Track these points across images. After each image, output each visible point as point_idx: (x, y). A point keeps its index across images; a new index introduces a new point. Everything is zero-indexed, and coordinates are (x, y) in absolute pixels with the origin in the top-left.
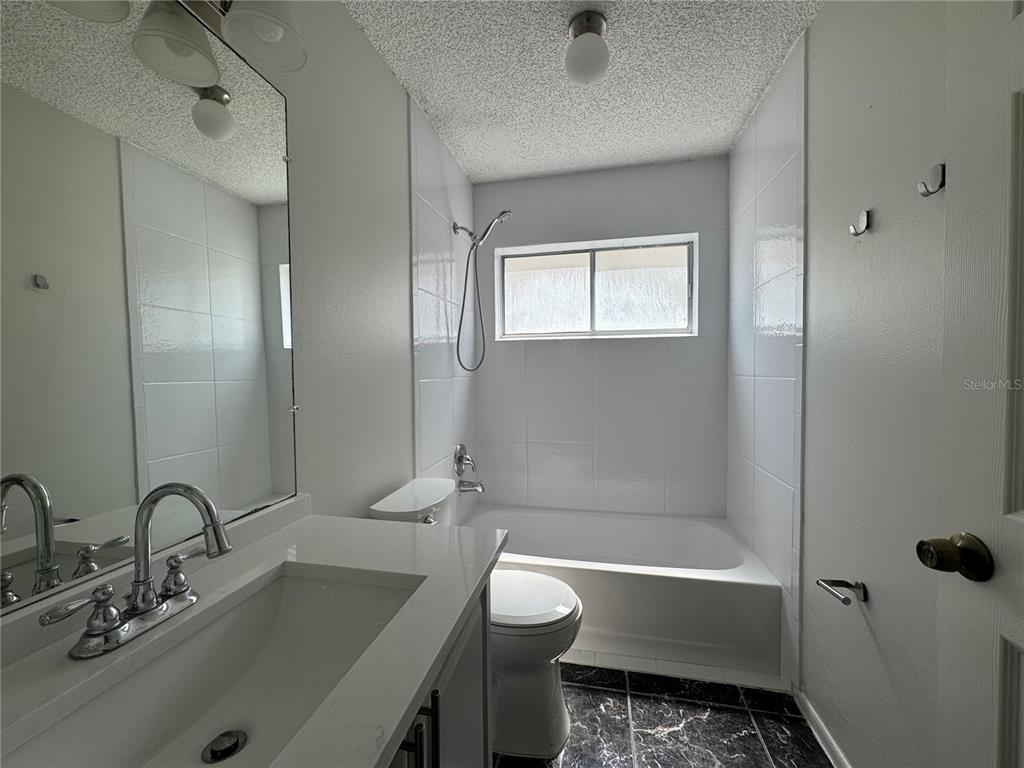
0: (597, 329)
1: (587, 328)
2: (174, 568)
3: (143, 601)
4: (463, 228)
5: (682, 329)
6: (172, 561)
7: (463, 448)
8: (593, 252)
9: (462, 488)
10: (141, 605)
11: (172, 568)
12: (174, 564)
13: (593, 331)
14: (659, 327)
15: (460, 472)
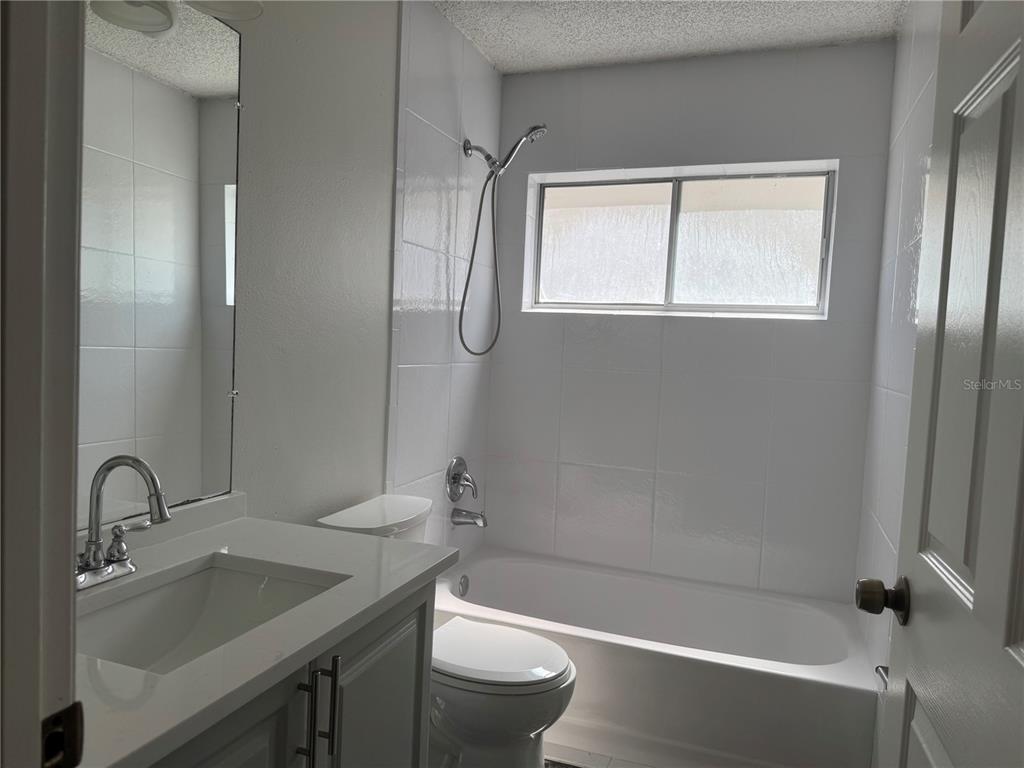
0: (675, 301)
1: (659, 298)
2: (118, 537)
3: (95, 560)
4: (478, 149)
5: (810, 308)
6: (116, 530)
7: (461, 462)
8: (678, 182)
9: (457, 520)
10: (93, 564)
11: (117, 536)
12: (118, 533)
13: (669, 305)
14: (772, 302)
15: (454, 497)
